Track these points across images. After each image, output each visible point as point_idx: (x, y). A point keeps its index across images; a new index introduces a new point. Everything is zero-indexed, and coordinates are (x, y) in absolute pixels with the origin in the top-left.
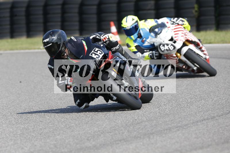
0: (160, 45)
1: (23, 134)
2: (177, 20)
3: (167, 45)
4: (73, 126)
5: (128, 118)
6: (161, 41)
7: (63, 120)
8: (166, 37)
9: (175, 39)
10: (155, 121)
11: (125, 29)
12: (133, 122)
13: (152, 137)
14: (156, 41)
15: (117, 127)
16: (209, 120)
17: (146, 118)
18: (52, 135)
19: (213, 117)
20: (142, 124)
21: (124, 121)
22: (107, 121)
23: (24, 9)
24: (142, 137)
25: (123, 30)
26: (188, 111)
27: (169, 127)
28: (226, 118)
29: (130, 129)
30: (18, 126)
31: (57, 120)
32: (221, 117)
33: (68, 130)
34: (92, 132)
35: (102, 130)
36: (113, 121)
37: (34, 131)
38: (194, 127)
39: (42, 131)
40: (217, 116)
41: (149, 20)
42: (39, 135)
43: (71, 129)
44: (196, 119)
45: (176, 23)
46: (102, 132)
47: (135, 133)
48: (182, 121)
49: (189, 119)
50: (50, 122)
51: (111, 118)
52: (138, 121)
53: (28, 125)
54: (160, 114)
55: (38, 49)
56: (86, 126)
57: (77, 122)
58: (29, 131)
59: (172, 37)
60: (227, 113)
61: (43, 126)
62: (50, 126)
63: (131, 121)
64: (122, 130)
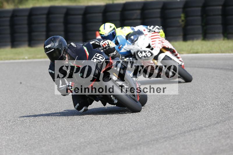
0: (138, 52)
1: (8, 146)
2: (153, 28)
3: (145, 52)
4: (59, 137)
5: (114, 129)
6: (139, 48)
7: (48, 131)
8: (143, 44)
9: (152, 46)
10: (141, 132)
11: (103, 36)
12: (120, 133)
13: (139, 148)
14: (134, 48)
15: (104, 138)
16: (197, 130)
17: (132, 129)
18: (38, 146)
19: (201, 127)
20: (129, 135)
21: (110, 132)
22: (93, 132)
23: (8, 19)
24: (129, 148)
26: (175, 122)
27: (156, 138)
28: (213, 129)
29: (117, 140)
30: (3, 137)
31: (43, 131)
32: (209, 127)
33: (54, 141)
34: (78, 143)
35: (88, 141)
36: (100, 132)
37: (20, 142)
38: (181, 138)
39: (27, 143)
40: (205, 126)
41: (125, 28)
42: (24, 146)
43: (56, 140)
44: (184, 130)
45: (153, 31)
46: (89, 143)
47: (122, 144)
48: (169, 131)
49: (176, 130)
50: (35, 133)
51: (97, 129)
52: (124, 132)
53: (13, 136)
54: (147, 125)
55: (23, 59)
56: (72, 137)
57: (63, 133)
58: (14, 142)
59: (149, 44)
60: (215, 124)
61: (29, 138)
62: (36, 137)
63: (118, 131)
64: (108, 141)
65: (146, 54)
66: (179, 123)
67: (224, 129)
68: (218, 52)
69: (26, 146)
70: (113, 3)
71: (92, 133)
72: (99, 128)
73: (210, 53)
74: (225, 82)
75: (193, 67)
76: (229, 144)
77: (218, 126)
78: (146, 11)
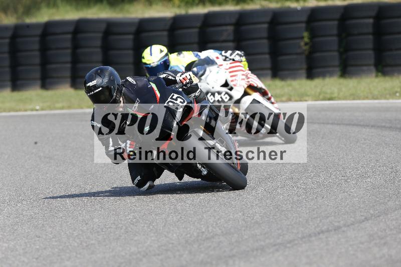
0: (207, 93)
1: (6, 259)
3: (219, 93)
4: (94, 244)
6: (210, 87)
7: (75, 234)
8: (217, 80)
9: (231, 84)
10: (235, 235)
11: (149, 66)
12: (198, 236)
13: (231, 262)
15: (171, 245)
16: (331, 232)
17: (220, 229)
18: (57, 259)
19: (338, 227)
20: (214, 240)
21: (182, 235)
22: (152, 235)
23: (7, 41)
24: (214, 262)
25: (145, 68)
26: (294, 217)
27: (261, 246)
28: (359, 230)
29: (193, 249)
31: (66, 233)
32: (352, 227)
33: (85, 251)
34: (126, 254)
35: (144, 251)
36: (164, 235)
37: (26, 252)
38: (304, 245)
39: (39, 254)
40: (345, 225)
42: (34, 260)
43: (89, 249)
44: (309, 231)
45: (231, 59)
46: (145, 254)
47: (202, 255)
48: (284, 234)
49: (295, 231)
50: (53, 238)
51: (160, 230)
52: (206, 235)
53: (15, 242)
54: (246, 222)
55: (32, 110)
56: (117, 244)
57: (100, 237)
58: (17, 253)
59: (226, 81)
60: (361, 221)
61: (41, 245)
62: (53, 243)
63: (195, 234)
64: (178, 251)
65: (221, 97)
66: (301, 219)
67: (378, 230)
68: (366, 98)
69: (37, 259)
70: (187, 13)
71: (151, 237)
72: (163, 229)
73: (354, 99)
74: (379, 149)
75: (323, 123)
76: (387, 256)
77: (368, 224)
78: (244, 28)
